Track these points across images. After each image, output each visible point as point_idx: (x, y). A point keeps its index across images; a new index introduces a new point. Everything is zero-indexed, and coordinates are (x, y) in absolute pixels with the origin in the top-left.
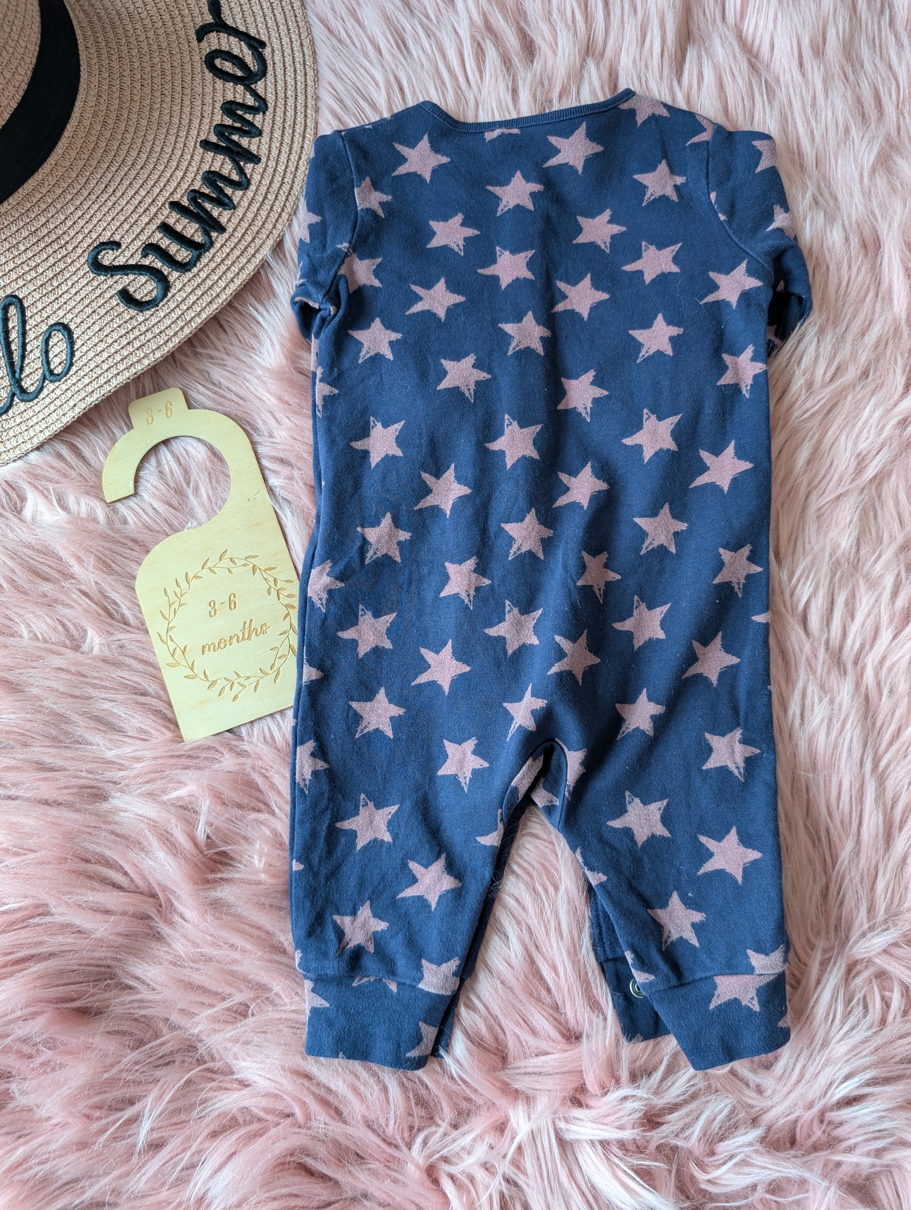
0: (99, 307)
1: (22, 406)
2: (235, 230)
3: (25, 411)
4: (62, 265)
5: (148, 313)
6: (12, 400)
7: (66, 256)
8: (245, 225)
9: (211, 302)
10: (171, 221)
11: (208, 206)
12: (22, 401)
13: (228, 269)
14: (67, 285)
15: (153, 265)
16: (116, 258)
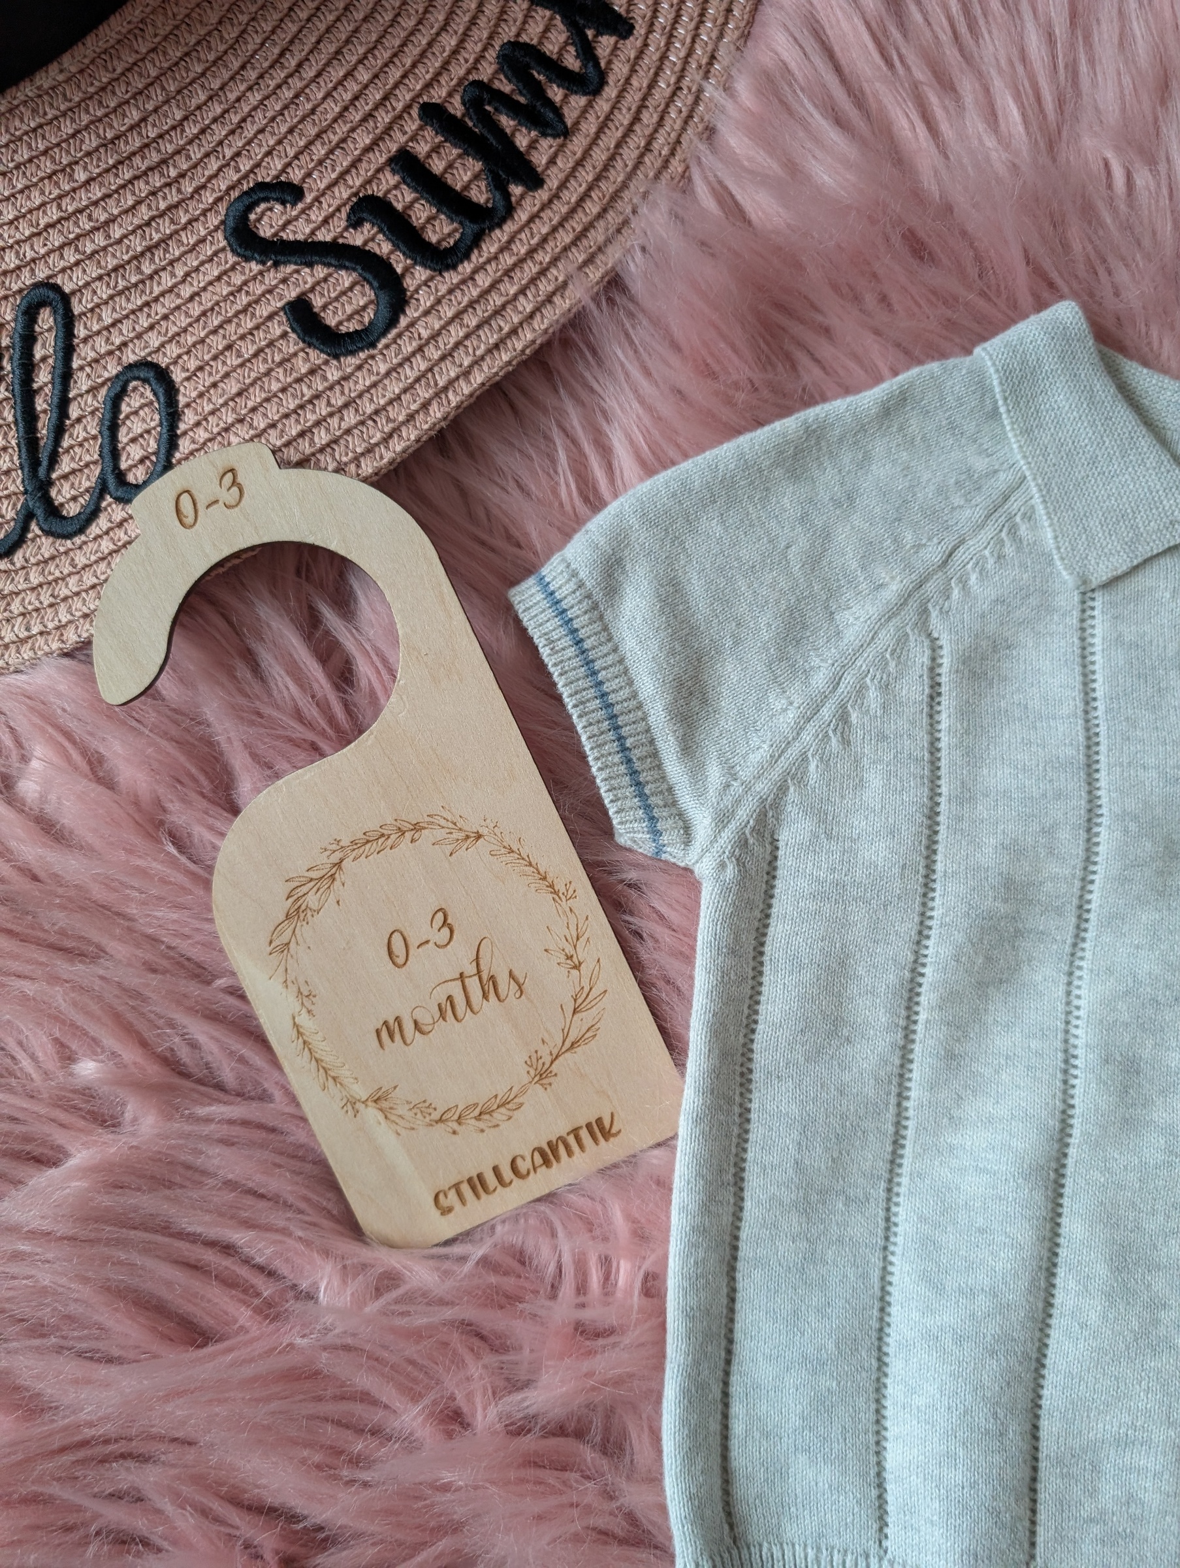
0: (242, 337)
1: (47, 546)
2: (563, 185)
3: (53, 558)
4: (166, 227)
5: (351, 362)
6: (25, 529)
7: (176, 206)
8: (586, 175)
9: (496, 346)
10: (421, 149)
11: (507, 122)
12: (48, 533)
13: (543, 272)
14: (173, 275)
15: (372, 247)
16: (288, 223)
